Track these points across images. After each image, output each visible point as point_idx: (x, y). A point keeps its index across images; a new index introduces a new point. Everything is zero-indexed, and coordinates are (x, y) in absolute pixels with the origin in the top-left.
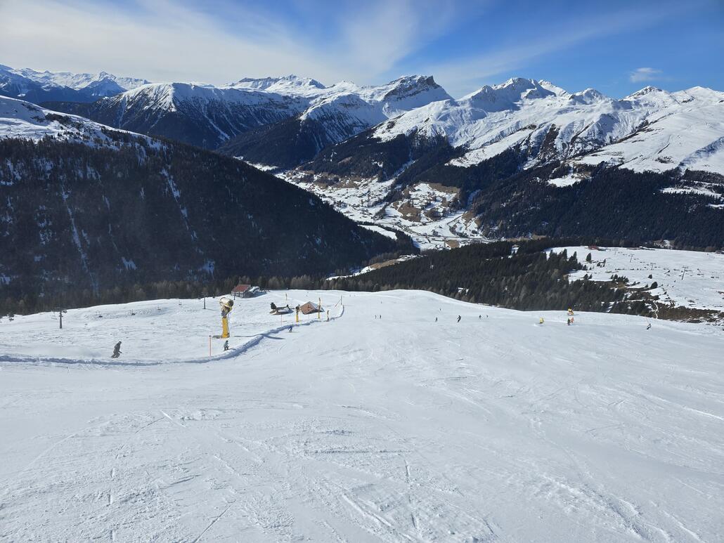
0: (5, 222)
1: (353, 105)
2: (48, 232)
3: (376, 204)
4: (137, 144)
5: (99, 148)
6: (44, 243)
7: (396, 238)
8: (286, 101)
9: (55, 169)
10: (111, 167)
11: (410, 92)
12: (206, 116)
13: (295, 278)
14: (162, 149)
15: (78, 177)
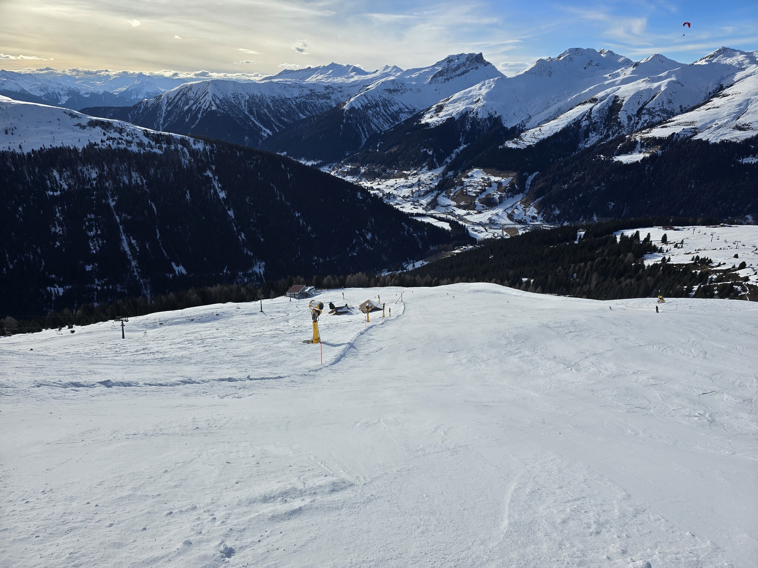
0: (55, 232)
1: (398, 91)
2: (97, 240)
3: (427, 193)
4: (180, 146)
5: (142, 152)
6: (94, 251)
7: (450, 229)
8: (328, 91)
9: (100, 176)
10: (156, 171)
11: (458, 72)
12: (247, 113)
13: (349, 276)
14: (205, 149)
15: (124, 183)
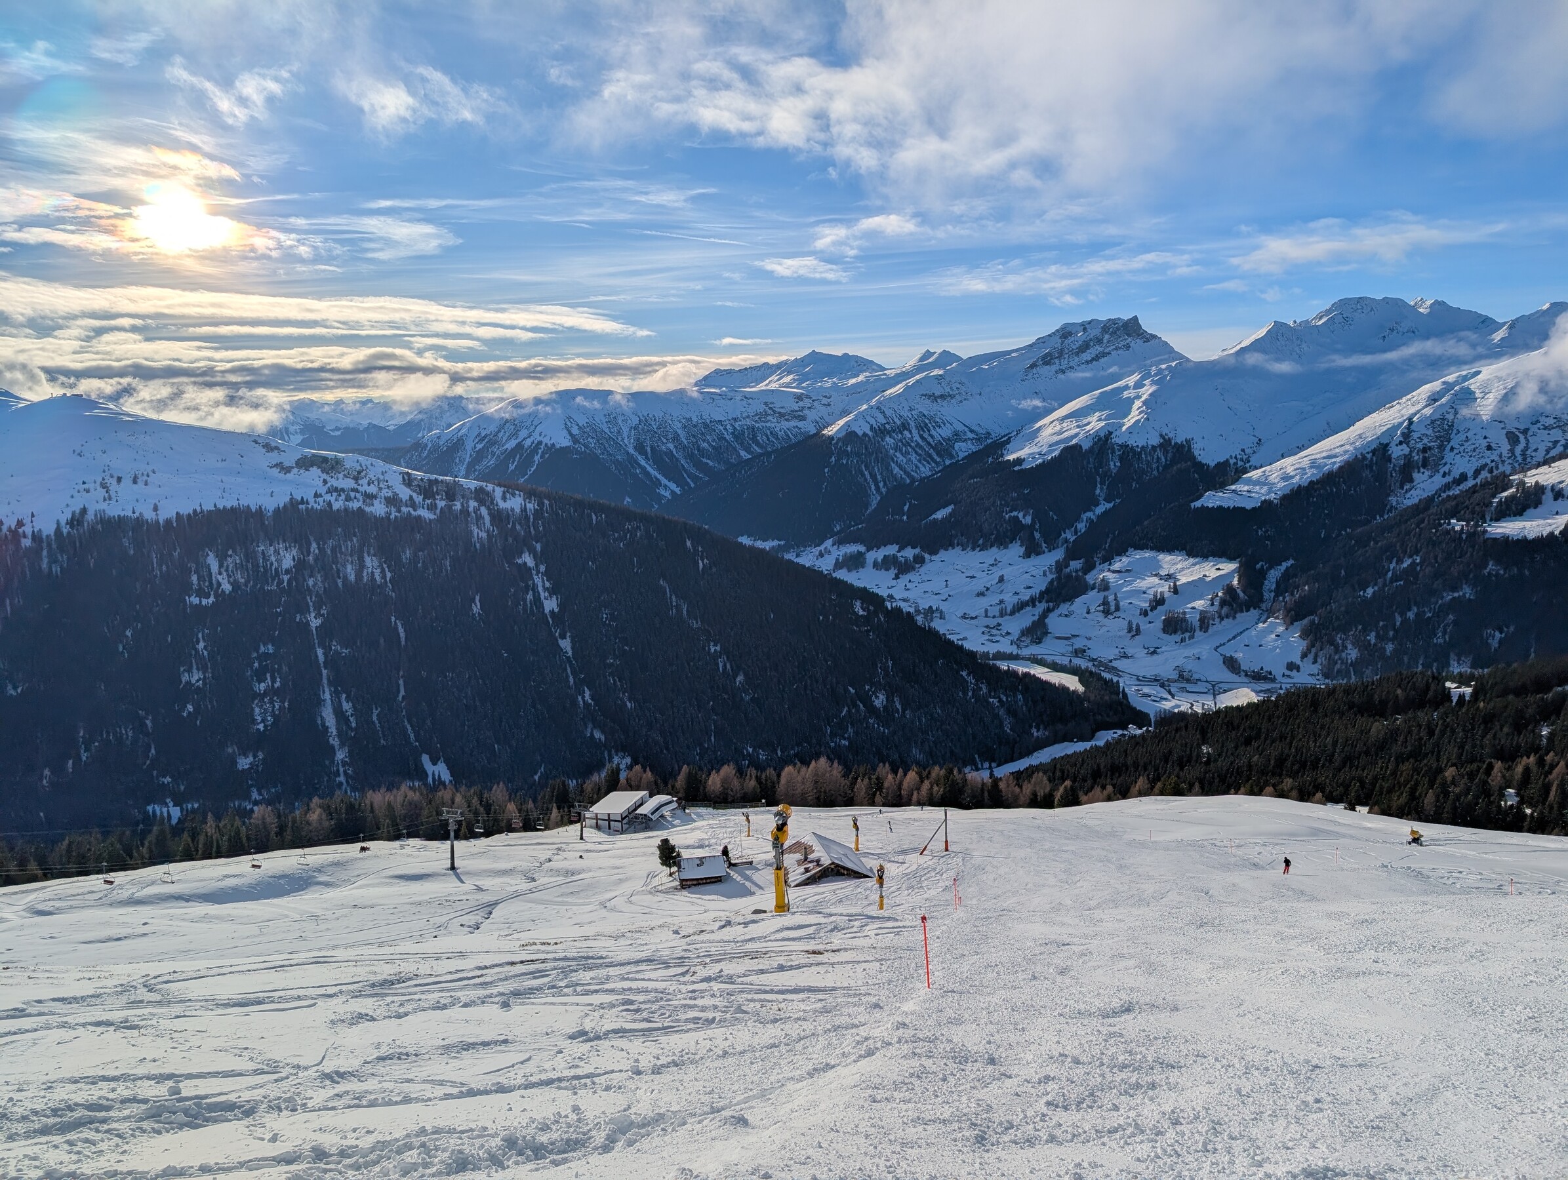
0: (188, 683)
2: (272, 702)
4: (473, 504)
5: (392, 517)
6: (261, 727)
7: (1081, 689)
8: (801, 404)
9: (300, 565)
10: (415, 555)
11: (1086, 356)
12: (631, 451)
14: (523, 510)
15: (345, 579)
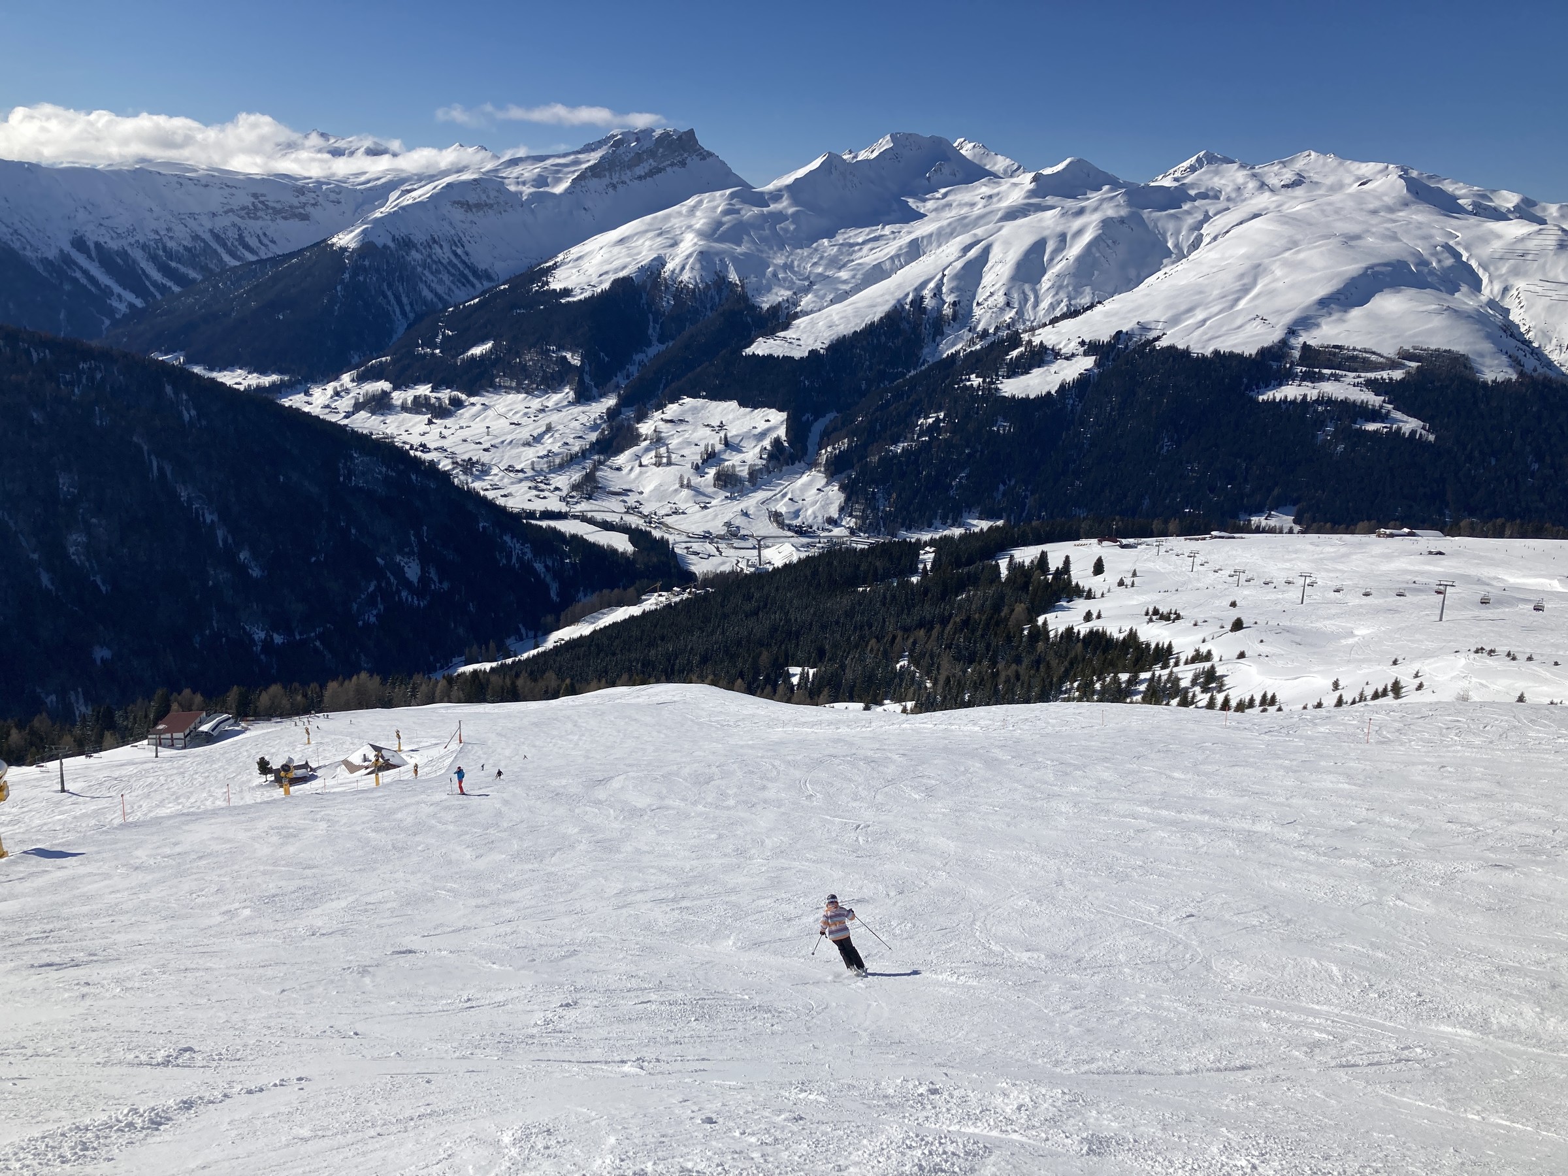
1: (491, 206)
3: (570, 461)
7: (630, 548)
8: (303, 199)
11: (640, 170)
12: (67, 248)
